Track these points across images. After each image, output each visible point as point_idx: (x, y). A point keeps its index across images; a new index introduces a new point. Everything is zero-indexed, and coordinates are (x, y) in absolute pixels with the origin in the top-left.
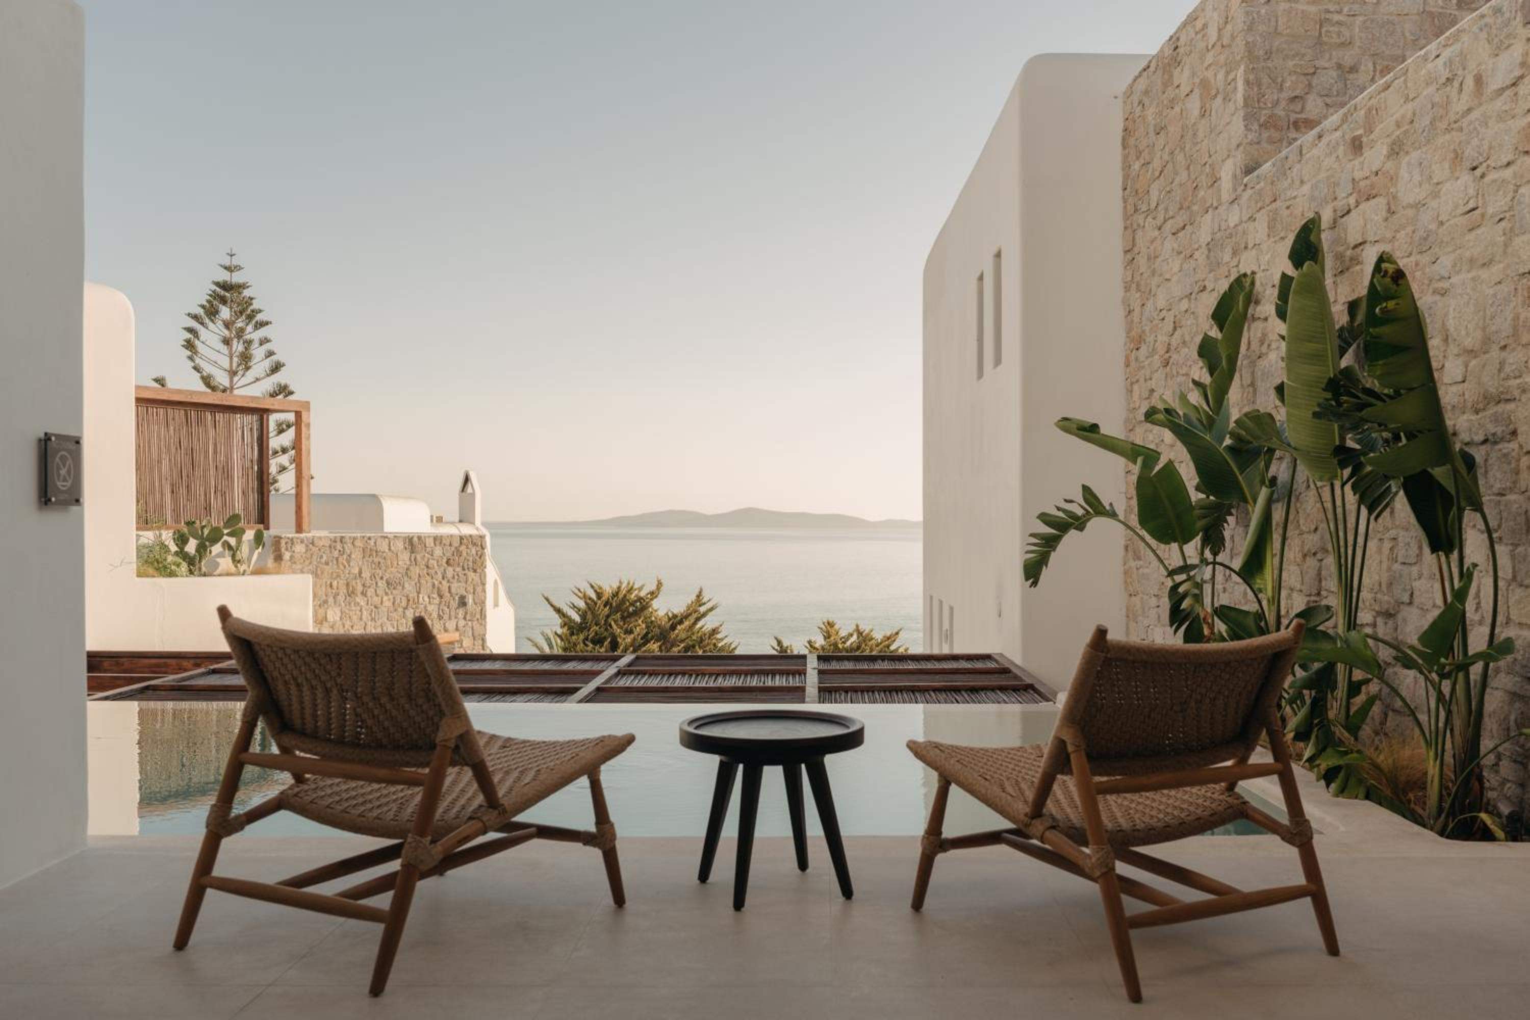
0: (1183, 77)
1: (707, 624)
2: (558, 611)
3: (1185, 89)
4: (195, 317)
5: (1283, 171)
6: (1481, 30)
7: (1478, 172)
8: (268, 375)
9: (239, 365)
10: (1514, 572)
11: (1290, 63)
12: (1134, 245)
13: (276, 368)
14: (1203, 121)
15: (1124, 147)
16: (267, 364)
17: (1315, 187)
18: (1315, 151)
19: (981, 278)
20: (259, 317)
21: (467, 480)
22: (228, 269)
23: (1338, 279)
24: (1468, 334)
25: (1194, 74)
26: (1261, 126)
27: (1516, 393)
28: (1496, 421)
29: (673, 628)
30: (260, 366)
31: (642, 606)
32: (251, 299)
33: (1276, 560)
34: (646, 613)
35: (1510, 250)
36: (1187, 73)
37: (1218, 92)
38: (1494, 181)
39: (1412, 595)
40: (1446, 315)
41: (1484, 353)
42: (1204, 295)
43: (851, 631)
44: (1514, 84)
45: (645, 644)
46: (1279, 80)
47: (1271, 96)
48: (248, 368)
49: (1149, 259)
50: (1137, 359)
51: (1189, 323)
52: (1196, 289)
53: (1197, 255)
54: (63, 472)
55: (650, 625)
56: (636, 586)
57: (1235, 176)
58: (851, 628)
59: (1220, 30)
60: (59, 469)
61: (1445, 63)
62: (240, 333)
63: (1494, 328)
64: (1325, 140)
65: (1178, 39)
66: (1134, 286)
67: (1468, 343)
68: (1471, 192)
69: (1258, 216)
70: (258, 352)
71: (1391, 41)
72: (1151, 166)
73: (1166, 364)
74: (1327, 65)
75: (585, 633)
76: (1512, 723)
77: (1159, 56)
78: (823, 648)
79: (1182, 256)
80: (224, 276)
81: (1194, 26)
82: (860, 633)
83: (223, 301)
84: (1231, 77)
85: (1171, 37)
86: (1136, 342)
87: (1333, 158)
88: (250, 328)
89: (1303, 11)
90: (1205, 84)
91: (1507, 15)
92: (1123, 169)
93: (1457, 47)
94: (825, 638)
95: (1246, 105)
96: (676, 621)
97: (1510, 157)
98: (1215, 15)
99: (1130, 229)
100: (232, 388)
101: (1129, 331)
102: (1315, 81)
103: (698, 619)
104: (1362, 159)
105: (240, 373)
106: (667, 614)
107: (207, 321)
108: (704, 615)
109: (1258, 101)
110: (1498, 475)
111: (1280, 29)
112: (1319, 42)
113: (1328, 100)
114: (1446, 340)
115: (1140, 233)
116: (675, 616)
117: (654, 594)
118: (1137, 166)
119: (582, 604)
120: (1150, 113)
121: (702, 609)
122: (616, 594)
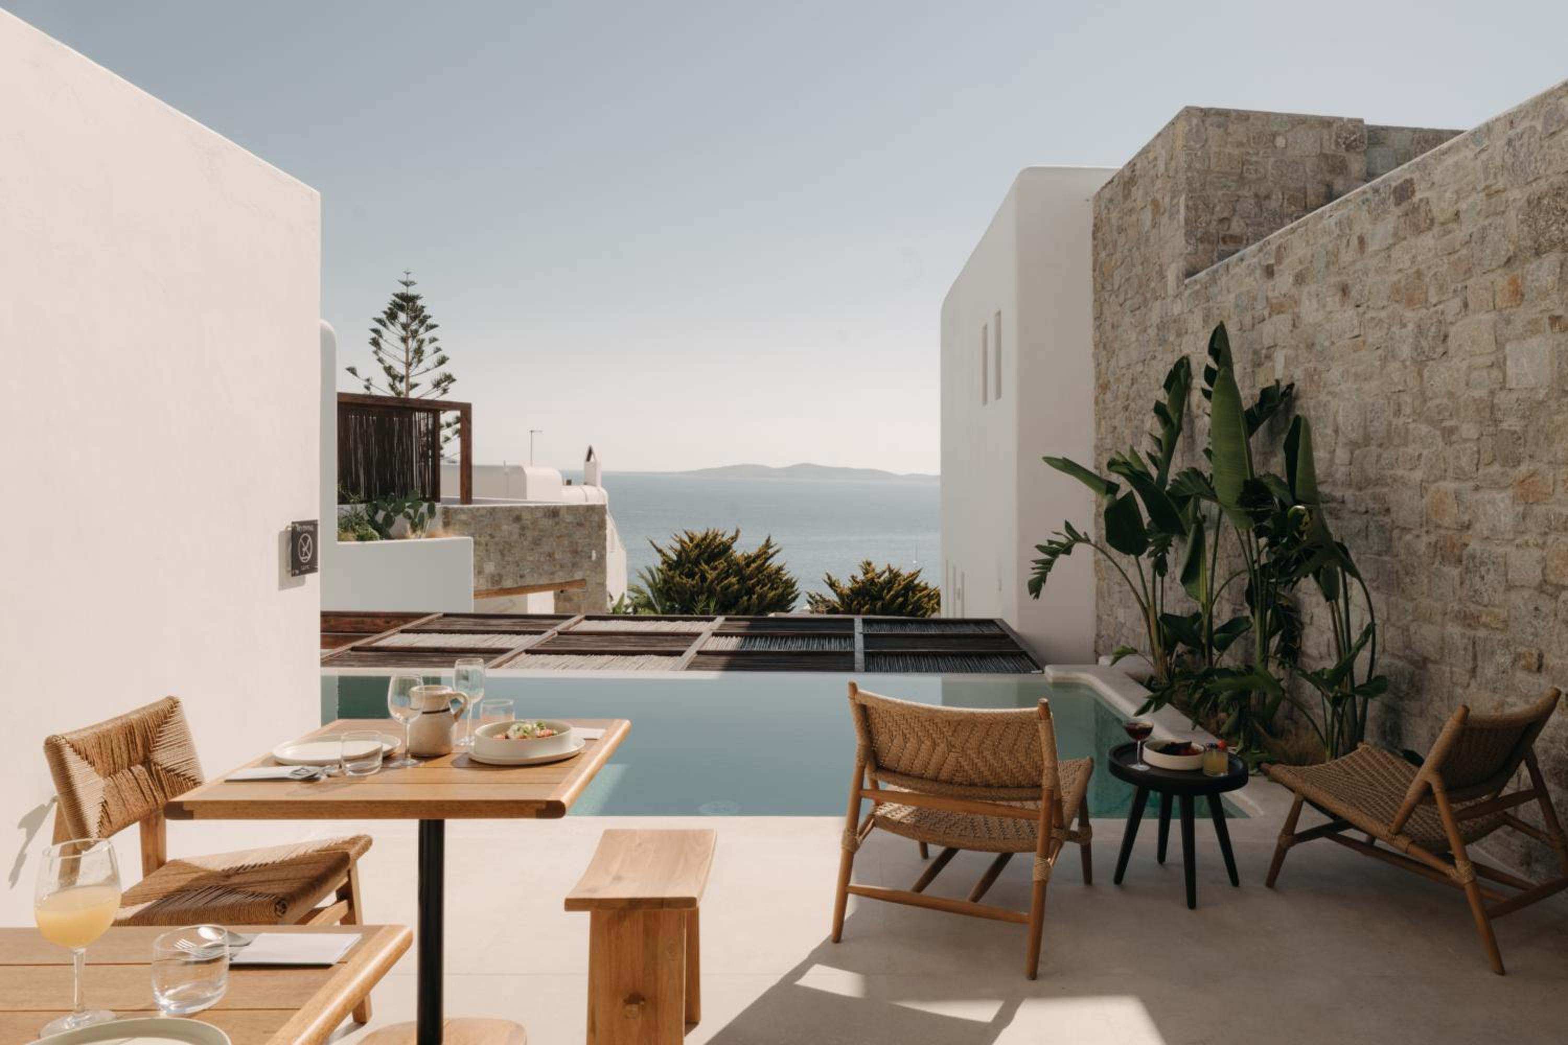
0: (1138, 193)
1: (775, 563)
2: (660, 551)
3: (1140, 204)
4: (380, 321)
5: (1213, 280)
6: (1364, 203)
7: (1361, 310)
8: (436, 367)
9: (413, 358)
10: (1388, 614)
11: (1220, 193)
12: (1101, 314)
13: (442, 361)
14: (1154, 231)
15: (1094, 238)
16: (436, 357)
17: (1238, 297)
18: (1237, 270)
19: (985, 328)
20: (429, 321)
21: (590, 453)
22: (406, 284)
23: (1256, 370)
24: (1353, 430)
25: (1146, 194)
26: (1197, 240)
27: (1389, 481)
28: (1374, 499)
29: (748, 565)
30: (430, 358)
31: (726, 548)
32: (423, 307)
33: (1209, 573)
34: (727, 554)
35: (1384, 372)
36: (1141, 192)
37: (1165, 211)
38: (1373, 319)
39: (1312, 617)
40: (1337, 412)
41: (1366, 446)
42: (1154, 362)
43: (884, 569)
44: (1388, 248)
45: (726, 578)
46: (1211, 206)
47: (1205, 218)
48: (420, 361)
49: (1113, 327)
50: (1104, 401)
51: (1144, 381)
52: (1149, 357)
53: (1149, 331)
54: (305, 549)
55: (731, 563)
56: (720, 533)
57: (1178, 277)
58: (884, 568)
59: (1166, 164)
60: (302, 547)
61: (1336, 224)
62: (415, 333)
63: (1372, 429)
64: (1245, 263)
65: (1135, 165)
66: (1101, 345)
67: (1354, 436)
68: (1356, 322)
69: (1196, 310)
70: (428, 349)
71: (1295, 176)
72: (1114, 257)
73: (1126, 408)
74: (1247, 195)
75: (681, 569)
76: (1387, 729)
77: (1121, 174)
78: (863, 582)
79: (1138, 330)
80: (402, 289)
81: (1147, 158)
82: (891, 571)
83: (401, 308)
84: (1175, 201)
85: (1129, 163)
86: (1103, 387)
87: (1252, 279)
88: (422, 330)
89: (1229, 154)
90: (1155, 204)
91: (1383, 195)
92: (1093, 255)
93: (1344, 212)
94: (865, 574)
95: (1186, 223)
96: (750, 560)
97: (1385, 303)
98: (1163, 152)
99: (1099, 304)
100: (408, 376)
101: (1098, 379)
102: (1238, 207)
103: (768, 559)
104: (1273, 283)
105: (414, 365)
106: (743, 555)
107: (388, 324)
108: (772, 556)
109: (1196, 221)
110: (1376, 540)
111: (1212, 168)
112: (1241, 177)
113: (1248, 221)
114: (1336, 431)
115: (1105, 307)
116: (749, 557)
117: (734, 539)
118: (1103, 254)
119: (678, 546)
120: (1114, 216)
121: (771, 551)
122: (704, 539)
